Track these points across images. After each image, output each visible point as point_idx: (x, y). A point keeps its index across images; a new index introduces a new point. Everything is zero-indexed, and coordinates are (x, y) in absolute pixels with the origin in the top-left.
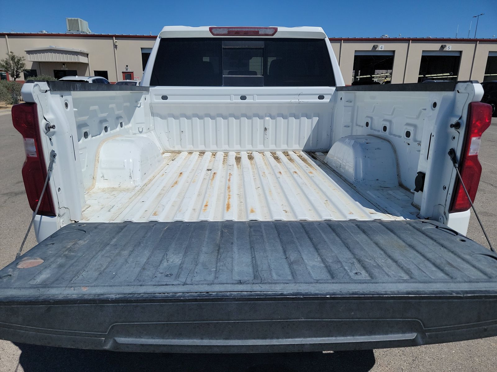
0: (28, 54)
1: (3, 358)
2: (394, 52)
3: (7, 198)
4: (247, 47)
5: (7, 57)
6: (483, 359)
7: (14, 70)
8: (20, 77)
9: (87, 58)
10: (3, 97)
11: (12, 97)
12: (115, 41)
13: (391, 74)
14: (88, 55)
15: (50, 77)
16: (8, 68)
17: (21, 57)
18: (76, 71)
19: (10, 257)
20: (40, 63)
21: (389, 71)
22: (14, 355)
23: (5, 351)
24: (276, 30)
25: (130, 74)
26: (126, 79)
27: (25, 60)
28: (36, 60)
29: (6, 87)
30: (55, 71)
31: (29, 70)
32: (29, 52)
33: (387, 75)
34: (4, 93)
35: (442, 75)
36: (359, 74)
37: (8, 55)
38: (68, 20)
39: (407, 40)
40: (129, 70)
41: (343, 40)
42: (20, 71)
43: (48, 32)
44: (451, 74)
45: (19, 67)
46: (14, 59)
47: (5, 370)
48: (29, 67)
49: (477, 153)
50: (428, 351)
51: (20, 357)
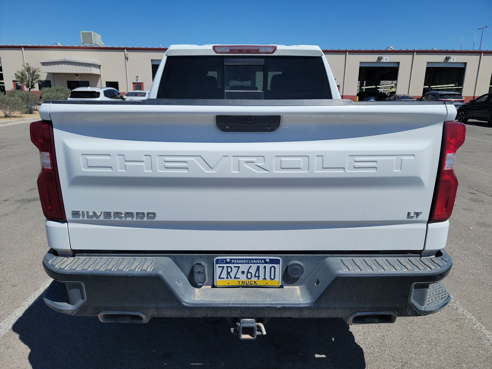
0: (43, 66)
1: (13, 356)
2: (398, 63)
3: (20, 205)
4: (248, 64)
5: (23, 68)
6: (470, 366)
7: (29, 81)
8: (34, 88)
9: (99, 69)
10: (18, 107)
11: (27, 107)
12: (126, 53)
13: (396, 85)
14: (100, 66)
15: (64, 88)
16: (24, 79)
17: (36, 68)
18: (89, 82)
19: (22, 261)
20: (54, 74)
21: (395, 82)
22: (23, 353)
23: (15, 349)
24: (275, 48)
25: (140, 85)
26: (136, 90)
27: (40, 71)
28: (50, 71)
29: (21, 97)
30: (68, 82)
31: (44, 81)
32: (44, 64)
33: (392, 86)
34: (19, 103)
35: (447, 86)
36: (365, 84)
37: (24, 66)
38: (82, 33)
39: (412, 52)
40: (139, 81)
41: (348, 52)
42: (35, 82)
43: (62, 45)
44: (456, 85)
45: (34, 78)
46: (30, 71)
47: (15, 367)
48: (43, 78)
49: (452, 168)
50: (417, 357)
51: (29, 355)
